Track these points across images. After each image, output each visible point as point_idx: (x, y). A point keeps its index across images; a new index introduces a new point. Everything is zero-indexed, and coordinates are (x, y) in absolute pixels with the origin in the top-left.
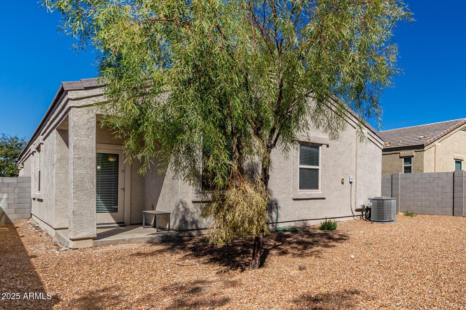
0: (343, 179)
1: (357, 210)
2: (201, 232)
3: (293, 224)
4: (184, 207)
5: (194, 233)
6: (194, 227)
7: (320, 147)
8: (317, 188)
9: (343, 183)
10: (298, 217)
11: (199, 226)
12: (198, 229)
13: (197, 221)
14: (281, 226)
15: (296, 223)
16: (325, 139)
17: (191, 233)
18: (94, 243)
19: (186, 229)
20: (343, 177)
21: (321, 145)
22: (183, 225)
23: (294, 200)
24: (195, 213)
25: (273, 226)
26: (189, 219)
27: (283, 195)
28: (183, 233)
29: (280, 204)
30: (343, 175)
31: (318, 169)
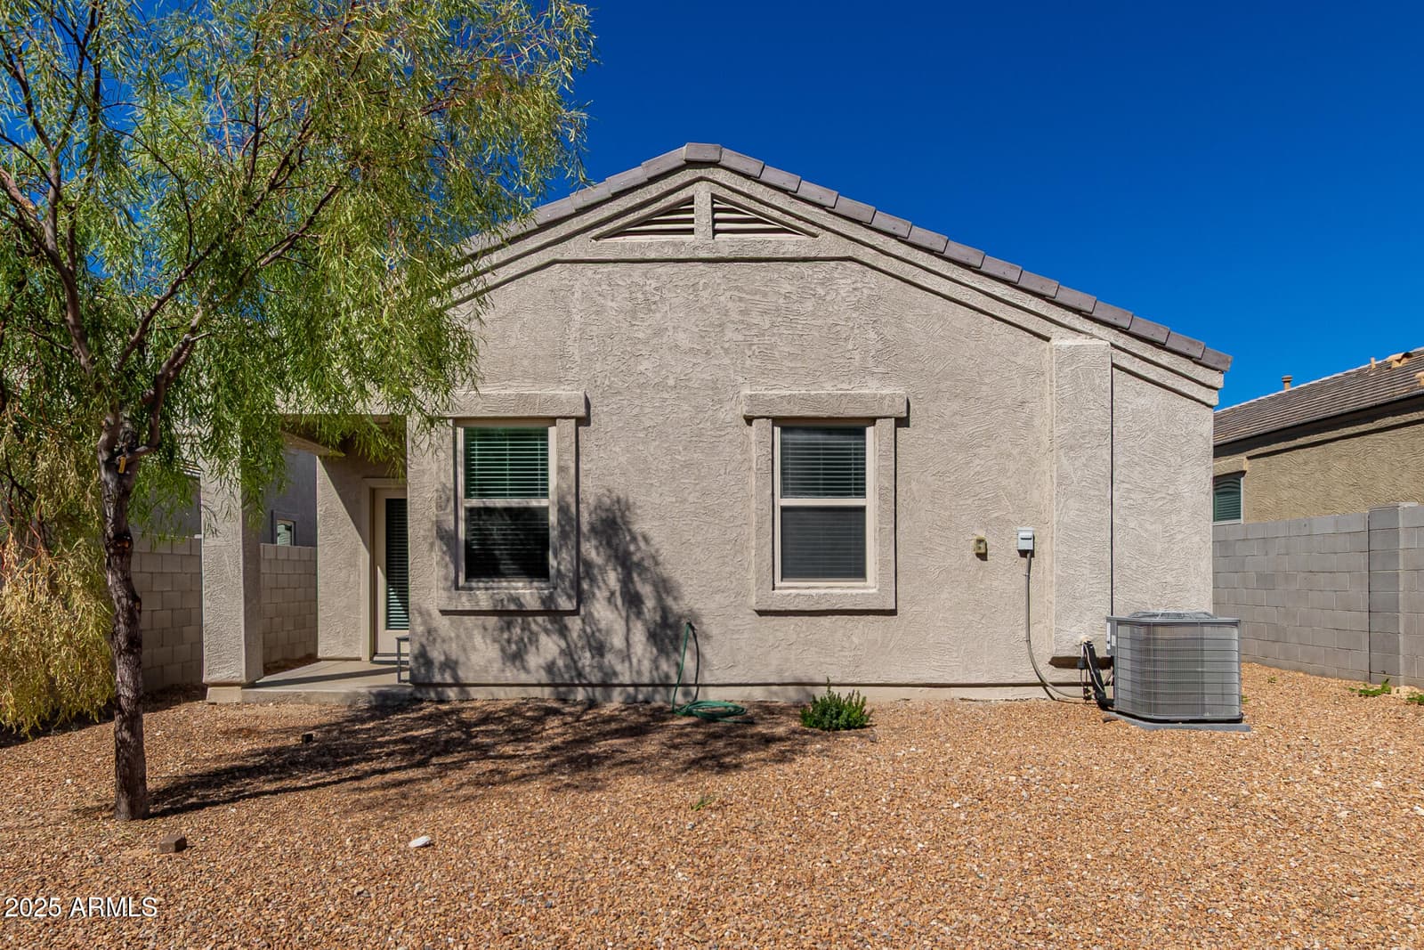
0: (980, 541)
1: (1058, 662)
2: (468, 694)
3: (758, 694)
4: (424, 623)
5: (452, 693)
6: (449, 680)
7: (870, 431)
8: (859, 572)
9: (983, 556)
10: (780, 671)
11: (461, 673)
12: (459, 684)
13: (456, 663)
14: (715, 697)
15: (770, 692)
16: (883, 398)
17: (442, 693)
18: (244, 695)
19: (427, 681)
20: (982, 535)
21: (872, 421)
22: (423, 670)
23: (761, 613)
24: (451, 639)
25: (686, 694)
26: (437, 655)
27: (717, 597)
28: (424, 690)
29: (710, 625)
30: (985, 525)
31: (862, 509)
